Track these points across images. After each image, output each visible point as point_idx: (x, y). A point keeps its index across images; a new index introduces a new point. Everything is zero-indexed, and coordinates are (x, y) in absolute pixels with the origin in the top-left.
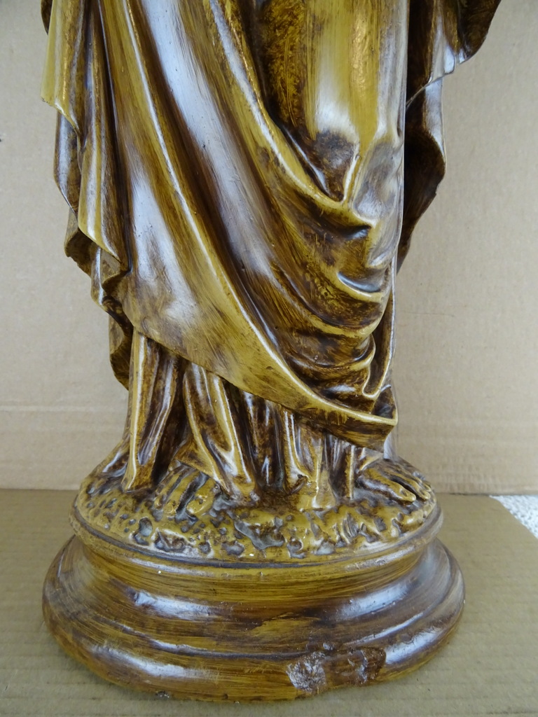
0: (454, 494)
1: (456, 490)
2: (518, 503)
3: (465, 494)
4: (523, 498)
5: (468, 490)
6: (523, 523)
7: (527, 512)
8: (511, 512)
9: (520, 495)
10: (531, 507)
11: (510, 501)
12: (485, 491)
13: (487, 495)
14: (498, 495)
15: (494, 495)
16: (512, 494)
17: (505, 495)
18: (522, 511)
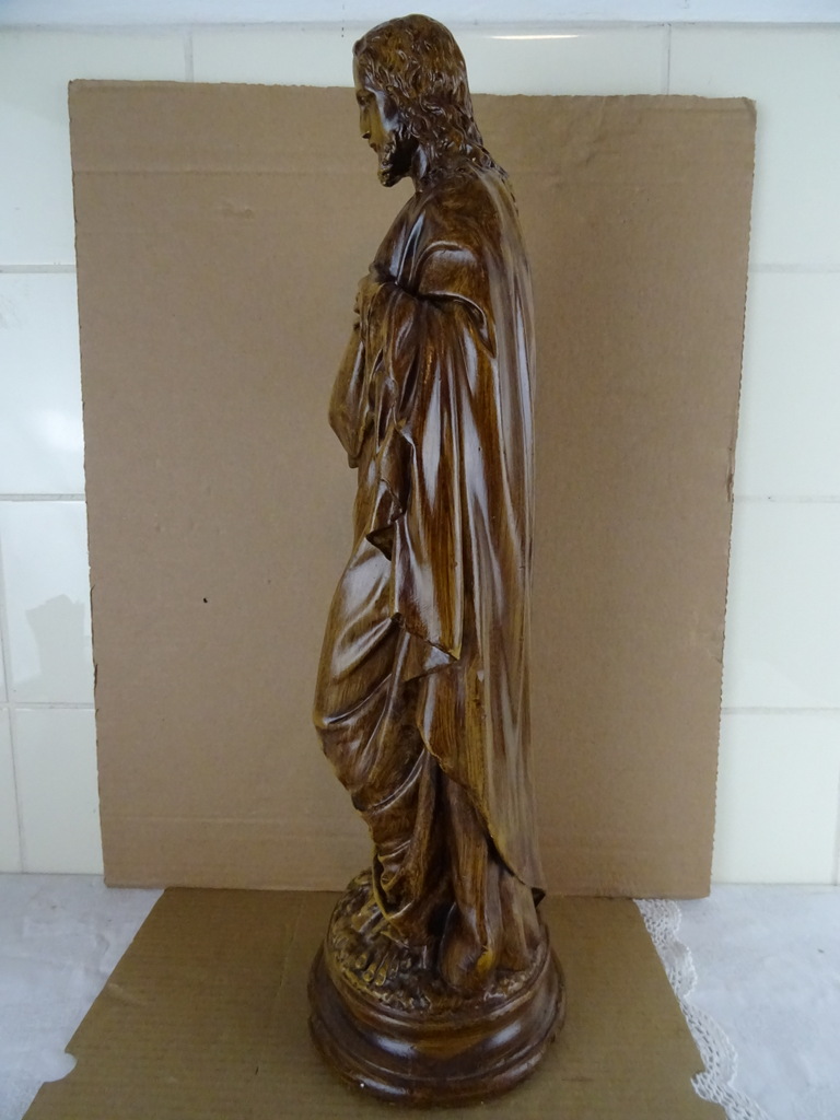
0: (599, 897)
1: (602, 894)
2: (655, 909)
3: (610, 898)
4: (664, 902)
5: (613, 894)
6: (650, 931)
7: (658, 917)
8: (645, 919)
9: (661, 899)
10: (665, 913)
11: (650, 906)
12: (628, 895)
13: (630, 899)
14: (641, 899)
15: (637, 898)
16: (654, 899)
17: (647, 899)
18: (655, 917)
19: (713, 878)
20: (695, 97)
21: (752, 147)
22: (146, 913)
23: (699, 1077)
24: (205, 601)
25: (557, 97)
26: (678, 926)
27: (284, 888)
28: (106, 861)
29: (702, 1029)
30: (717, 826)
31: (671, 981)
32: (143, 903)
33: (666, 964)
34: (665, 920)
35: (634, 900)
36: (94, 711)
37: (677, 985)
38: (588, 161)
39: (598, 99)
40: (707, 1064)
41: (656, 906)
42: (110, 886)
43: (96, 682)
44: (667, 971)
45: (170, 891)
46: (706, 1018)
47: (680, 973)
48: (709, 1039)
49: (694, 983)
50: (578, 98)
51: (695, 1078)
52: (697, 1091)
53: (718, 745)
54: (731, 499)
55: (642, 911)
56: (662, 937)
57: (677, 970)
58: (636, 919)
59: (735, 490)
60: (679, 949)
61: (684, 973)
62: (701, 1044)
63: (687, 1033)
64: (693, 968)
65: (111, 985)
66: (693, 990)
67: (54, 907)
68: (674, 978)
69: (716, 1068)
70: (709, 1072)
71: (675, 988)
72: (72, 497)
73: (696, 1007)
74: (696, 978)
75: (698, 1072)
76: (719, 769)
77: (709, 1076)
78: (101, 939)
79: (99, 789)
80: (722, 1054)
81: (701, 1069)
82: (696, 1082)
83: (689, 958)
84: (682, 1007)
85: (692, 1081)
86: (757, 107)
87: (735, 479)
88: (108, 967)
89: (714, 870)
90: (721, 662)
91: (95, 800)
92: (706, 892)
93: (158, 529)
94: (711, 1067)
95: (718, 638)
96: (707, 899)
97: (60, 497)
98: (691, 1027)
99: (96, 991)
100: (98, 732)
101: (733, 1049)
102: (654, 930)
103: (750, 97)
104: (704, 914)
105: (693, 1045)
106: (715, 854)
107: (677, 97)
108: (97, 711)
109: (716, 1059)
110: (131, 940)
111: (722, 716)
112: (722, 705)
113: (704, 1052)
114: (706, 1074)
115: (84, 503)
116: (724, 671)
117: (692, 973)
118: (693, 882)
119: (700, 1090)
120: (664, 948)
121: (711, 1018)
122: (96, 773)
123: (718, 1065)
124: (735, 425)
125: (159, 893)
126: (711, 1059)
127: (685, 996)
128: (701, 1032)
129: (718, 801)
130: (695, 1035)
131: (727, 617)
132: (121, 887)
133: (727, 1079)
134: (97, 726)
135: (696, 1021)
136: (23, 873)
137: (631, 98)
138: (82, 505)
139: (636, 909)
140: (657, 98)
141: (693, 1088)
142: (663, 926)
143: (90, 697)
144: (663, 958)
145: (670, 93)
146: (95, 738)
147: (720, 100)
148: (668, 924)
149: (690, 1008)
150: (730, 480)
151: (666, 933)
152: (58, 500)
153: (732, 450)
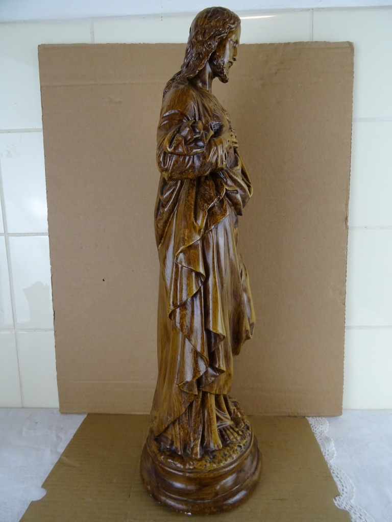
0: (289, 416)
1: (291, 415)
2: (316, 421)
3: (295, 417)
4: (320, 418)
5: (296, 415)
6: (314, 432)
7: (318, 425)
8: (311, 426)
9: (319, 417)
10: (321, 423)
11: (313, 420)
12: (304, 415)
13: (305, 417)
14: (309, 417)
15: (308, 417)
16: (316, 417)
17: (312, 417)
18: (316, 426)
19: (344, 407)
20: (325, 42)
21: (352, 64)
22: (79, 425)
23: (337, 498)
24: (103, 280)
25: (261, 44)
26: (327, 429)
27: (142, 413)
28: (60, 402)
29: (339, 476)
30: (344, 382)
31: (324, 454)
32: (77, 421)
33: (321, 447)
34: (321, 426)
35: (306, 418)
36: (54, 332)
37: (327, 456)
38: (276, 73)
39: (280, 44)
40: (341, 492)
41: (317, 420)
42: (62, 413)
43: (54, 318)
44: (322, 450)
45: (89, 415)
46: (340, 471)
47: (328, 451)
48: (342, 481)
49: (335, 455)
50: (271, 44)
51: (335, 498)
52: (336, 505)
53: (344, 343)
54: (347, 227)
55: (310, 423)
56: (319, 434)
57: (327, 449)
58: (308, 426)
59: (349, 224)
60: (328, 440)
61: (330, 451)
62: (338, 483)
63: (331, 477)
64: (334, 448)
65: (62, 457)
66: (334, 459)
67: (37, 423)
68: (325, 453)
69: (345, 494)
70: (342, 496)
71: (325, 457)
72: (43, 234)
73: (336, 466)
74: (336, 453)
75: (337, 496)
76: (345, 355)
77: (342, 498)
78: (58, 437)
79: (57, 368)
80: (348, 488)
81: (338, 495)
82: (336, 500)
83: (332, 444)
84: (329, 466)
85: (334, 500)
86: (354, 45)
87: (349, 218)
88: (61, 450)
89: (343, 403)
90: (344, 304)
91: (55, 373)
92: (340, 414)
93: (82, 248)
94: (343, 494)
95: (343, 293)
96: (340, 417)
97: (37, 234)
98: (333, 475)
99: (56, 461)
100: (56, 342)
101: (353, 485)
102: (316, 431)
103: (351, 41)
104: (340, 423)
105: (334, 484)
106: (344, 396)
107: (316, 42)
108: (55, 332)
109: (345, 490)
110: (72, 437)
111: (345, 330)
112: (345, 325)
113: (339, 487)
114: (340, 497)
115: (48, 237)
116: (346, 309)
117: (334, 451)
118: (334, 409)
119: (338, 504)
120: (321, 439)
121: (343, 471)
122: (55, 361)
123: (346, 493)
124: (348, 193)
125: (85, 416)
126: (343, 490)
127: (330, 461)
128: (338, 477)
129: (345, 370)
130: (335, 479)
131: (347, 284)
132: (67, 413)
133: (350, 499)
134: (55, 339)
135: (336, 472)
136: (23, 408)
137: (295, 43)
138: (47, 238)
139: (307, 421)
140: (307, 43)
141: (334, 503)
142: (320, 429)
143: (51, 326)
144: (320, 444)
145: (314, 41)
146: (54, 344)
147: (337, 43)
148: (322, 428)
149: (333, 467)
150: (346, 219)
151: (321, 433)
152: (36, 235)
153: (347, 205)
